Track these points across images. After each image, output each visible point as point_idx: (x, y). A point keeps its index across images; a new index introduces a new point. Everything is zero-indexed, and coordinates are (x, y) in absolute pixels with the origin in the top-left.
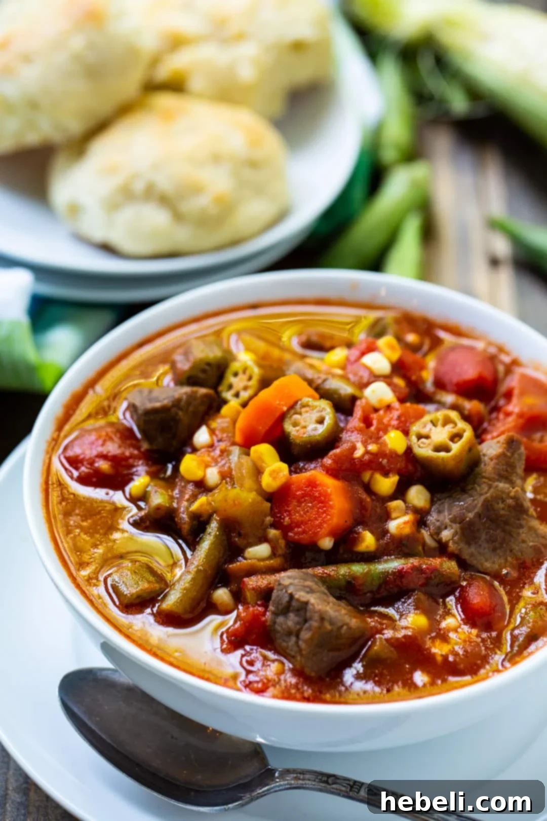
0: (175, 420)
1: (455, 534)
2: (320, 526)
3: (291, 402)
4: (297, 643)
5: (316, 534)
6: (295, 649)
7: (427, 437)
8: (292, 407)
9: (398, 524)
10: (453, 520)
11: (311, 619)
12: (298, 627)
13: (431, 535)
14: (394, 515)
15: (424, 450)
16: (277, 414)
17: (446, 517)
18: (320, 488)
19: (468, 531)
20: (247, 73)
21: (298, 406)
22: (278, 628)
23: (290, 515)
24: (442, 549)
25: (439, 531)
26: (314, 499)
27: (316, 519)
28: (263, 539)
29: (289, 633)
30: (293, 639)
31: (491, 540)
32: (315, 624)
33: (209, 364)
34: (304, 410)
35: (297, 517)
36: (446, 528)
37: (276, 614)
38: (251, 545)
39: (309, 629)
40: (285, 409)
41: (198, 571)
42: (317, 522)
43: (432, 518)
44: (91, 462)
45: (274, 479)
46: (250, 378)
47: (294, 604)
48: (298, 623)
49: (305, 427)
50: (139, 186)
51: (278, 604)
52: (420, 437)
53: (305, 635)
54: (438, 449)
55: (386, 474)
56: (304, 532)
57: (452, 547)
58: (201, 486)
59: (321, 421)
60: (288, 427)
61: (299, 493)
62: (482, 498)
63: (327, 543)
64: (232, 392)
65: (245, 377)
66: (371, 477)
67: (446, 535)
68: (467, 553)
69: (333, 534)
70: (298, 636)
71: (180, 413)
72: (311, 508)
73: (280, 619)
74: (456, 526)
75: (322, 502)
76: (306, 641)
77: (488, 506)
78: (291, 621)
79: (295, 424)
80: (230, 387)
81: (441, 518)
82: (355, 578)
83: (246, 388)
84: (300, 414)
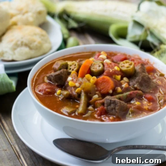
0: (62, 77)
1: (138, 85)
2: (109, 87)
3: (91, 64)
4: (115, 111)
5: (108, 90)
6: (115, 112)
7: (124, 66)
8: (91, 65)
9: (124, 85)
10: (136, 82)
11: (117, 104)
12: (114, 107)
13: (132, 87)
14: (123, 83)
15: (124, 69)
16: (89, 67)
17: (134, 82)
18: (106, 79)
19: (141, 84)
20: (31, 19)
21: (93, 65)
22: (109, 109)
23: (100, 88)
24: (136, 89)
25: (134, 85)
26: (105, 82)
27: (107, 86)
28: (95, 94)
29: (112, 109)
30: (114, 110)
31: (146, 85)
32: (119, 104)
33: (63, 65)
34: (94, 65)
35: (102, 87)
36: (135, 84)
37: (107, 106)
38: (94, 95)
39: (118, 106)
40: (90, 65)
41: (84, 103)
42: (108, 87)
43: (131, 83)
44: (45, 90)
45: (94, 80)
46: (75, 65)
47: (112, 102)
48: (114, 106)
49: (96, 68)
50: (19, 43)
51: (107, 104)
52: (122, 67)
53: (117, 108)
54: (128, 67)
55: (118, 75)
56: (105, 90)
57: (138, 88)
58: (75, 87)
59: (100, 66)
60: (92, 69)
61: (101, 82)
62: (141, 77)
63: (111, 91)
64: (71, 70)
65: (74, 65)
66: (115, 76)
67: (136, 86)
68: (142, 89)
69: (111, 89)
70: (115, 109)
71: (63, 75)
72: (105, 84)
73: (109, 107)
74: (138, 83)
75: (107, 82)
76: (118, 109)
77: (143, 78)
78: (112, 106)
79: (94, 68)
80: (70, 69)
81: (133, 83)
82: (120, 97)
83: (75, 68)
84: (94, 66)
